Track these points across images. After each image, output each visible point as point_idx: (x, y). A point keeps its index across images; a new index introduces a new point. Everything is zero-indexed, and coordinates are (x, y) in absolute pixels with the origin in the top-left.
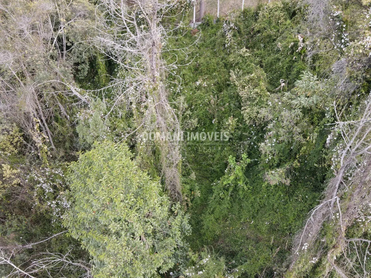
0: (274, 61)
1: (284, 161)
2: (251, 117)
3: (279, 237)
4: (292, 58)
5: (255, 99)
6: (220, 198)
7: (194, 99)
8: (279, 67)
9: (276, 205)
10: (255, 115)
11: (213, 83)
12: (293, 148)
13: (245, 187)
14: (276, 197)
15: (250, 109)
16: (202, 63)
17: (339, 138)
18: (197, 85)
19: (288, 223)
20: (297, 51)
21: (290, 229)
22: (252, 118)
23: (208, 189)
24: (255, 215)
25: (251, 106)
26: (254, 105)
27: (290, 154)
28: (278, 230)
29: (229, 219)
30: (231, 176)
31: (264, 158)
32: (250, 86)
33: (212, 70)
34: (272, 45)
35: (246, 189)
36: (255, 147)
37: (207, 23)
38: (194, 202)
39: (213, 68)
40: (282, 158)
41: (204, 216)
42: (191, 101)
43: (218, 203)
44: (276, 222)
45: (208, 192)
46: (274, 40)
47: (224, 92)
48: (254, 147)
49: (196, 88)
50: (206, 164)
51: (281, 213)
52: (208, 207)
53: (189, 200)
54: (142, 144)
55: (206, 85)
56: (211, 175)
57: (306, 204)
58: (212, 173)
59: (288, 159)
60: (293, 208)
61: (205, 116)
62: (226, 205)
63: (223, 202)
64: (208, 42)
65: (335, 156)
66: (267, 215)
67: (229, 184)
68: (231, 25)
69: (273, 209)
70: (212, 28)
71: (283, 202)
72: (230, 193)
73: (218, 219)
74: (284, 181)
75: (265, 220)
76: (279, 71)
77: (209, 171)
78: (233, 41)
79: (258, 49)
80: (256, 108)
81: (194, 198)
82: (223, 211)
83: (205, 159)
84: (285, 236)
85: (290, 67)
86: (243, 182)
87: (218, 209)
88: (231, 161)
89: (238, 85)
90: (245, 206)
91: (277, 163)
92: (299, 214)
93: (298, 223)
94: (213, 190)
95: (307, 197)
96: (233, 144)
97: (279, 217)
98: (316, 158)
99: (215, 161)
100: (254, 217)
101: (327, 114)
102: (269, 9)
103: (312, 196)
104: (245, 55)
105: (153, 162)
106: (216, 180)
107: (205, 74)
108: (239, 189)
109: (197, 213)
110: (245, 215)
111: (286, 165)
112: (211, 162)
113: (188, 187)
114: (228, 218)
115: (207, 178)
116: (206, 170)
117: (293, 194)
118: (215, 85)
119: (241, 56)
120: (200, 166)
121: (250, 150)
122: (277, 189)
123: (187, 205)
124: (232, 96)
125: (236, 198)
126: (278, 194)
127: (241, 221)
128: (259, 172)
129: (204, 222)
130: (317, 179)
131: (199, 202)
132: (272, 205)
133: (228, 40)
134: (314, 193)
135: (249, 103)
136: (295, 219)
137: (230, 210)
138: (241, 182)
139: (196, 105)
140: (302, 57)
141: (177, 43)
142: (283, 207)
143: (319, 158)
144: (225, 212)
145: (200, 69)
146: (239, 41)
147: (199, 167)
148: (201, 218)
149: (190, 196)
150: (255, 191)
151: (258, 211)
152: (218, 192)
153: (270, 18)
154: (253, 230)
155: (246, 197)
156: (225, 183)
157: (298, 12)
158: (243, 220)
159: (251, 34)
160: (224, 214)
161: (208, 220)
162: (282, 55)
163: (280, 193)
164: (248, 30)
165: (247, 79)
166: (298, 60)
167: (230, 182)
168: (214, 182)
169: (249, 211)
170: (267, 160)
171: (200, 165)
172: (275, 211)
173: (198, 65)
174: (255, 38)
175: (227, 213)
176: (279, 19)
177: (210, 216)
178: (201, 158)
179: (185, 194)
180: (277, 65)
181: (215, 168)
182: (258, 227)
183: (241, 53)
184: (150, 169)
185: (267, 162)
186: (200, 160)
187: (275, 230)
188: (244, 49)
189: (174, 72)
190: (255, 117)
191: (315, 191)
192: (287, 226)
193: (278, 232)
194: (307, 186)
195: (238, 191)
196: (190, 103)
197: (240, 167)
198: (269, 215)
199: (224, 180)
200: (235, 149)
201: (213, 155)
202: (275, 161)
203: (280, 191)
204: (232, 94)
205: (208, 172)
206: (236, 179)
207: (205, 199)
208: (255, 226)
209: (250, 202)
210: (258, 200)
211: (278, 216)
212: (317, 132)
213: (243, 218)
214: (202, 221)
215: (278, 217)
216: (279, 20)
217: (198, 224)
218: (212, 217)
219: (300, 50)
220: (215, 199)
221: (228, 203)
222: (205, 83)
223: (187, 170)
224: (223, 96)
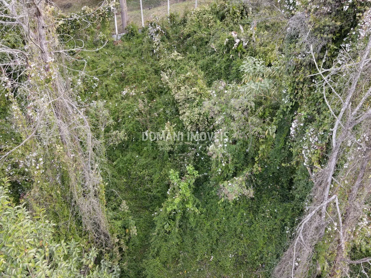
0: (210, 63)
1: (240, 169)
2: (193, 121)
3: (249, 272)
4: (229, 57)
5: (195, 99)
6: (166, 232)
7: (121, 111)
8: (216, 69)
9: (239, 229)
10: (196, 118)
11: (143, 91)
12: (250, 151)
13: (197, 210)
14: (237, 218)
15: (190, 111)
16: (128, 72)
17: (306, 124)
18: (123, 95)
19: (258, 251)
20: (233, 48)
21: (262, 258)
22: (194, 123)
23: (149, 223)
24: (214, 247)
25: (191, 109)
26: (194, 107)
27: (247, 160)
28: (247, 263)
29: (181, 259)
30: (176, 198)
31: (215, 168)
32: (186, 86)
33: (140, 78)
34: (206, 48)
35: (198, 214)
36: (202, 159)
37: (131, 33)
38: (131, 244)
39: (142, 75)
40: (238, 165)
41: (146, 261)
42: (117, 114)
43: (163, 240)
44: (242, 252)
45: (149, 226)
46: (207, 42)
47: (158, 99)
48: (200, 159)
49: (122, 98)
50: (142, 190)
51: (247, 239)
52: (150, 248)
53: (122, 242)
54: (38, 167)
55: (134, 94)
56: (151, 203)
57: (276, 220)
58: (153, 201)
59: (245, 166)
60: (261, 229)
61: (136, 129)
62: (174, 241)
63: (170, 237)
64: (134, 51)
65: (306, 147)
66: (229, 245)
67: (175, 210)
68: (158, 28)
69: (236, 235)
70: (138, 38)
71: (247, 223)
72: (177, 223)
73: (166, 262)
74: (246, 192)
75: (228, 252)
76: (217, 73)
77: (147, 198)
78: (161, 45)
79: (190, 53)
80: (197, 109)
81: (131, 238)
82: (171, 250)
83: (141, 184)
84: (257, 270)
85: (229, 66)
86: (193, 204)
87: (165, 248)
88: (174, 177)
89: (173, 87)
90: (199, 237)
91: (232, 172)
92: (270, 235)
93: (270, 248)
94: (155, 223)
95: (276, 211)
96: (174, 159)
97: (246, 245)
98: (278, 159)
99: (154, 183)
100: (213, 251)
101: (285, 98)
102: (196, 13)
103: (283, 208)
104: (178, 59)
105: (59, 193)
106: (157, 208)
107: (133, 83)
108: (188, 215)
109: (136, 259)
110: (202, 249)
111: (244, 172)
112: (149, 186)
113: (119, 223)
114: (179, 258)
115: (147, 208)
116: (144, 198)
117: (258, 210)
118: (145, 93)
119: (173, 60)
120: (135, 193)
121: (197, 163)
122: (237, 207)
123: (121, 250)
124: (167, 102)
125: (187, 229)
126: (239, 213)
127: (198, 260)
128: (212, 189)
129: (146, 270)
130: (282, 187)
131: (138, 242)
132: (233, 229)
133: (156, 44)
134: (284, 204)
135: (188, 105)
136: (266, 244)
137: (181, 247)
138: (191, 204)
139: (124, 117)
140: (239, 55)
141: (98, 54)
142: (248, 229)
143: (281, 158)
144: (174, 250)
145: (127, 77)
146: (168, 46)
147: (134, 195)
148: (143, 265)
149: (125, 236)
150: (209, 215)
151: (217, 241)
152: (161, 223)
153: (199, 22)
154: (214, 269)
155: (199, 224)
156: (169, 209)
157: (227, 14)
158: (199, 257)
159: (181, 39)
160: (173, 254)
161: (152, 267)
162: (217, 55)
163: (242, 211)
164: (177, 35)
165: (182, 78)
166: (236, 59)
167: (175, 207)
168: (155, 212)
169: (206, 244)
170: (220, 170)
171: (136, 191)
172: (239, 237)
173: (124, 74)
174: (186, 42)
175: (176, 251)
176: (209, 22)
177: (155, 260)
178: (136, 183)
179: (115, 235)
180: (214, 67)
181: (154, 192)
182: (220, 264)
183: (173, 57)
184: (57, 204)
185: (219, 173)
186: (135, 185)
187: (243, 264)
188: (176, 53)
189: (95, 84)
190: (197, 121)
191: (284, 201)
192: (257, 255)
193: (246, 265)
194: (274, 197)
195: (187, 219)
196: (115, 116)
197: (186, 183)
198: (232, 243)
199: (168, 206)
200: (177, 165)
201: (151, 177)
202: (229, 171)
203: (242, 208)
204: (167, 99)
205: (147, 200)
206: (184, 202)
207: (145, 236)
208: (217, 263)
209: (205, 231)
210: (216, 226)
211: (244, 243)
212: (275, 124)
213: (200, 253)
214: (144, 269)
215: (244, 245)
216: (208, 24)
217: (139, 275)
218: (157, 261)
219: (236, 47)
220: (158, 234)
221: (177, 237)
222: (133, 91)
223: (118, 200)
224: (156, 103)
